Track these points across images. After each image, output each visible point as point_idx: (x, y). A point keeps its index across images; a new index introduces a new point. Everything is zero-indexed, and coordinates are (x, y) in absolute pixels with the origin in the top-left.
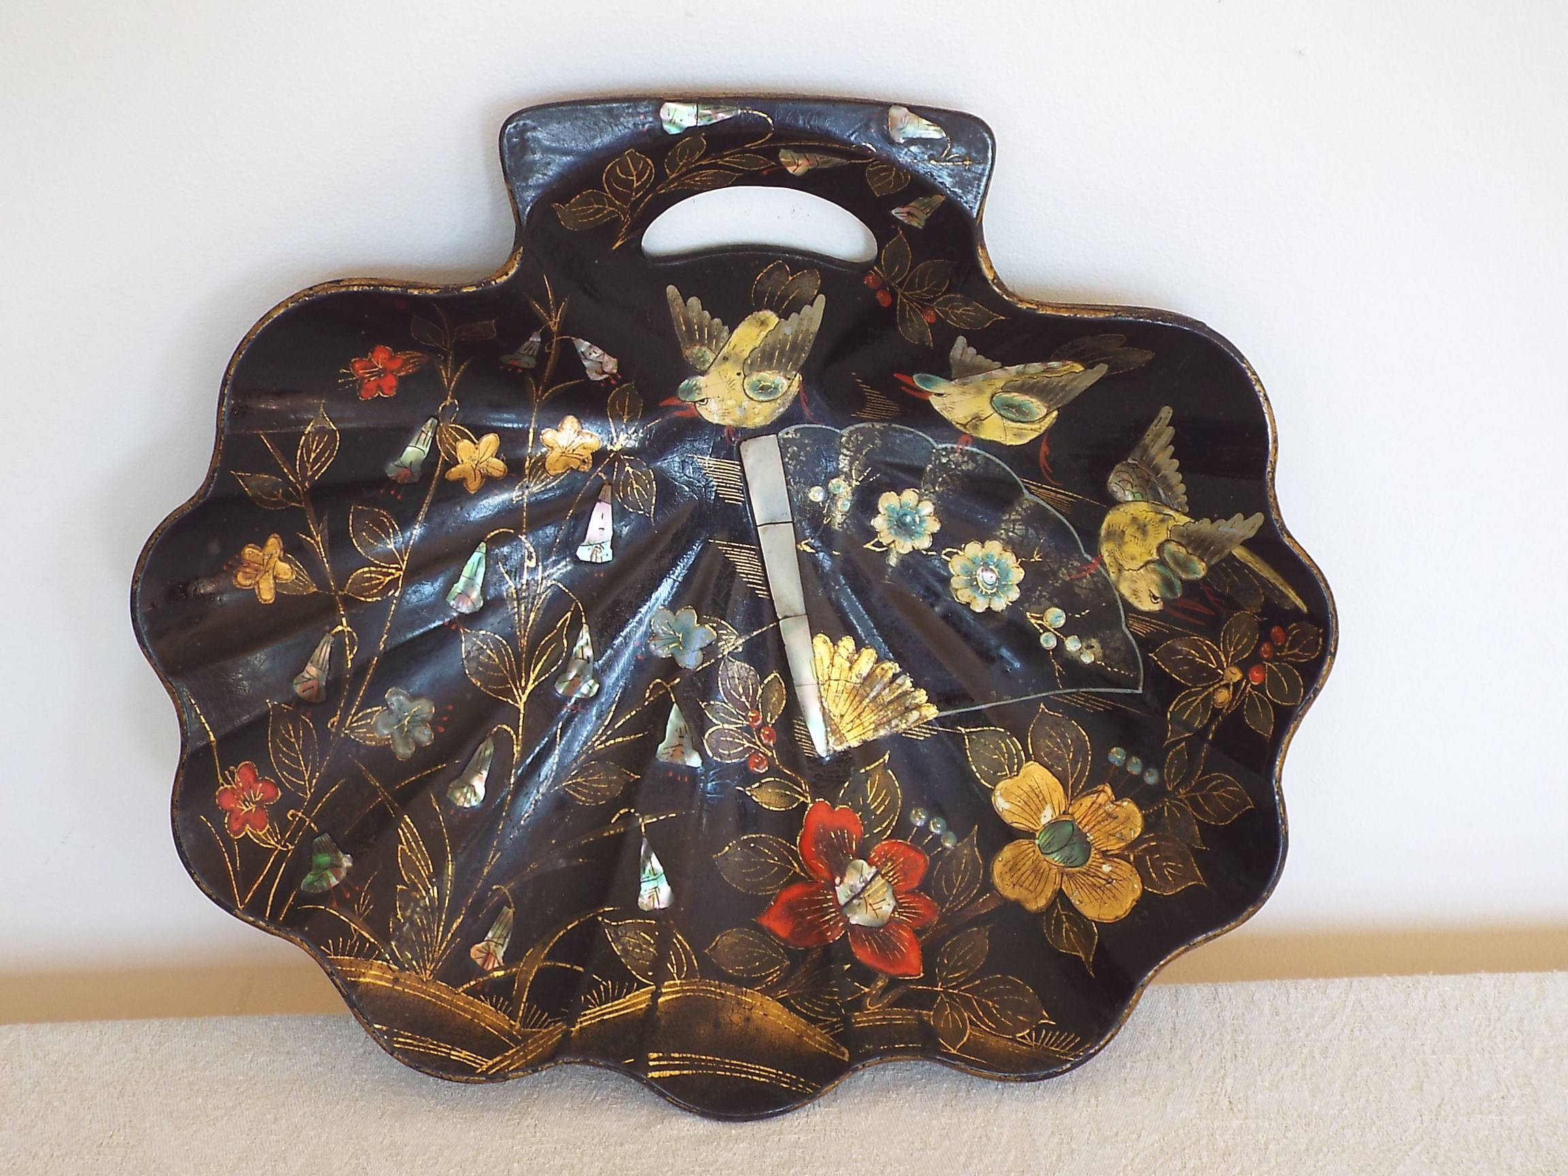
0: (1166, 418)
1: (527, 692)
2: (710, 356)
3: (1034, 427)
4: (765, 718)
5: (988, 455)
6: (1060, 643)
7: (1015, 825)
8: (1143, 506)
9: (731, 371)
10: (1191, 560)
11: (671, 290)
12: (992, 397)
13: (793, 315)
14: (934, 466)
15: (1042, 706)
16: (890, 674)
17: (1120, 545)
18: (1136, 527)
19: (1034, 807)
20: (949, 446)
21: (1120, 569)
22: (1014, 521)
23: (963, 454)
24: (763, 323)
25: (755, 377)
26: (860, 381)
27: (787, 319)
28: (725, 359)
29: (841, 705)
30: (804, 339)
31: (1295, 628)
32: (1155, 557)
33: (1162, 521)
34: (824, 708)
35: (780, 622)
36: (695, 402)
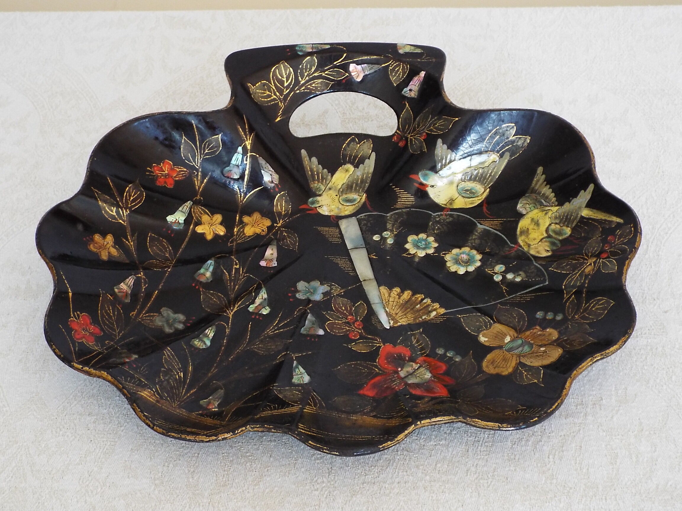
0: (540, 173)
1: (234, 311)
2: (323, 188)
3: (479, 198)
4: (356, 318)
5: (458, 214)
6: (504, 277)
7: (491, 345)
8: (536, 211)
9: (333, 193)
10: (563, 230)
11: (303, 152)
12: (457, 186)
13: (361, 165)
14: (433, 223)
15: (499, 305)
16: (420, 299)
17: (527, 236)
18: (534, 223)
19: (500, 338)
20: (439, 213)
21: (529, 245)
22: (475, 239)
23: (446, 215)
24: (347, 171)
25: (345, 196)
26: (394, 187)
27: (358, 168)
28: (330, 189)
29: (395, 310)
30: (366, 177)
31: (619, 232)
32: (545, 235)
33: (546, 214)
34: (387, 311)
35: (362, 283)
36: (316, 208)
